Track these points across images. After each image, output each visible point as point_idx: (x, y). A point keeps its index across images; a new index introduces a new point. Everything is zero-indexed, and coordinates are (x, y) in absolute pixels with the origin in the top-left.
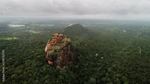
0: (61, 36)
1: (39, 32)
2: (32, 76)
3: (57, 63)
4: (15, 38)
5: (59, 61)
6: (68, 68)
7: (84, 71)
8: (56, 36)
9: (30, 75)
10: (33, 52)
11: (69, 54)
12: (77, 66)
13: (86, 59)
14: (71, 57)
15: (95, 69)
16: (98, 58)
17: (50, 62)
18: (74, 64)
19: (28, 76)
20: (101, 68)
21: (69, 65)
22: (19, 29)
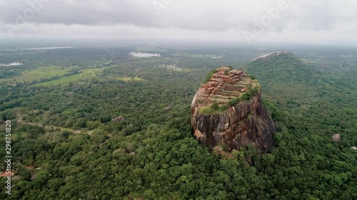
0: (235, 74)
1: (188, 69)
2: (154, 158)
3: (217, 138)
4: (137, 79)
5: (221, 134)
6: (245, 156)
7: (290, 173)
8: (223, 73)
9: (150, 155)
10: (167, 108)
11: (253, 121)
12: (271, 157)
13: (298, 143)
14: (257, 130)
15: (327, 176)
16: (340, 148)
17: (198, 134)
18: (264, 149)
19: (144, 156)
20: (348, 176)
21: (247, 149)
22: (148, 61)
